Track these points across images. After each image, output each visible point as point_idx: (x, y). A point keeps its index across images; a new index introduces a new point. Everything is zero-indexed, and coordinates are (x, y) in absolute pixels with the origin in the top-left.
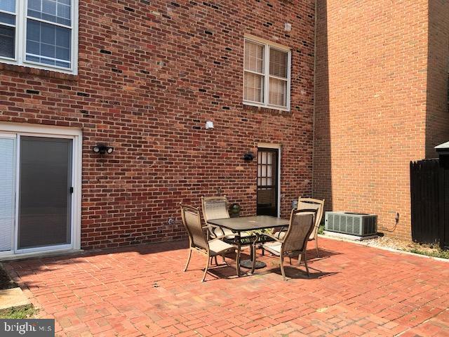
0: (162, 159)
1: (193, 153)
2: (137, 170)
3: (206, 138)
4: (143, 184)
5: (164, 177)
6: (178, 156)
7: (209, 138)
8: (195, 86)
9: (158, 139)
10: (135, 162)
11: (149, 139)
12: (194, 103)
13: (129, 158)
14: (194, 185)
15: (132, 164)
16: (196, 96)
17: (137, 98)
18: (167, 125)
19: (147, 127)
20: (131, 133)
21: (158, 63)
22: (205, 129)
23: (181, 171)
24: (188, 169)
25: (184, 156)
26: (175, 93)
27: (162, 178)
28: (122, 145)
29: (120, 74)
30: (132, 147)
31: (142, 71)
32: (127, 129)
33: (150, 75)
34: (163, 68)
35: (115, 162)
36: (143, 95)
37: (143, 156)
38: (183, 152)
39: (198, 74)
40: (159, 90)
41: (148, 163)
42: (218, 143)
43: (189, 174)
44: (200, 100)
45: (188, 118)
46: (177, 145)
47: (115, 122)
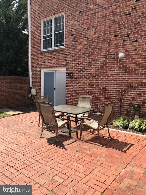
0: (94, 77)
1: (110, 72)
2: (83, 82)
3: (119, 63)
4: (86, 88)
5: (94, 86)
6: (102, 75)
7: (121, 63)
8: (112, 35)
9: (92, 68)
10: (83, 79)
11: (88, 68)
12: (111, 45)
13: (80, 77)
14: (110, 90)
15: (81, 79)
16: (113, 40)
17: (83, 51)
18: (96, 60)
19: (87, 62)
20: (81, 66)
21: (92, 31)
22: (118, 58)
23: (103, 82)
24: (107, 81)
25: (105, 75)
26: (100, 42)
27: (93, 86)
28: (78, 72)
29: (77, 42)
30: (82, 72)
31: (85, 38)
32: (80, 65)
33: (89, 38)
34: (94, 32)
35: (76, 79)
36: (86, 48)
37: (86, 76)
38: (104, 73)
39: (114, 27)
40: (93, 44)
41: (87, 79)
42: (128, 65)
43: (108, 84)
44: (115, 42)
45: (107, 54)
46: (101, 69)
47: (75, 63)
